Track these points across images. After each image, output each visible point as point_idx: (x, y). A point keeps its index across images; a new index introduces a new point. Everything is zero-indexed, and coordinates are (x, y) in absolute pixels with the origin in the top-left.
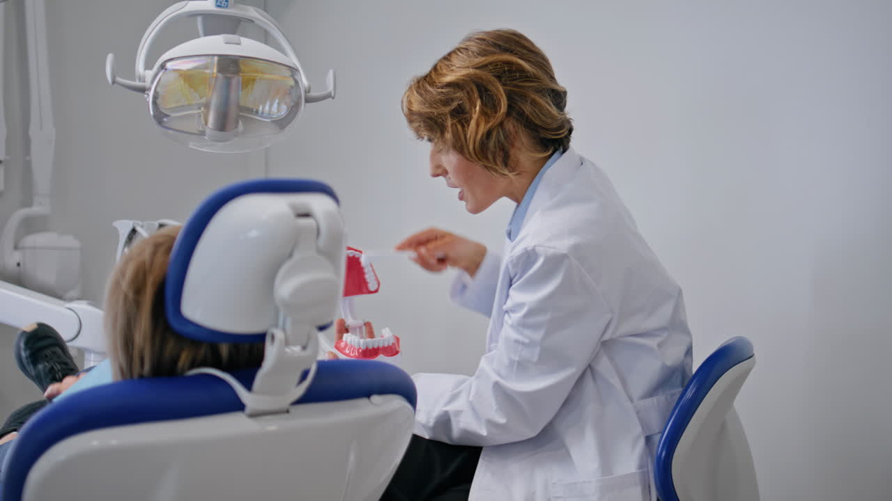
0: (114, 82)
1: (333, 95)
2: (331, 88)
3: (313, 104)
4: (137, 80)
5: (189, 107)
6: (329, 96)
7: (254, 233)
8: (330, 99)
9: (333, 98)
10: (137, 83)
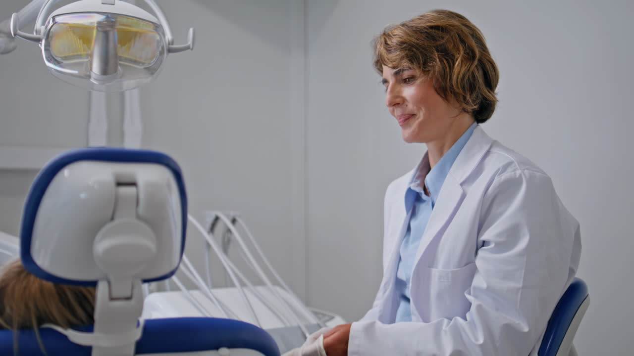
0: (15, 34)
1: (191, 47)
2: (190, 43)
3: (175, 53)
4: (35, 33)
5: (79, 56)
6: (188, 48)
7: (83, 196)
8: (189, 51)
9: (192, 49)
10: (35, 35)
